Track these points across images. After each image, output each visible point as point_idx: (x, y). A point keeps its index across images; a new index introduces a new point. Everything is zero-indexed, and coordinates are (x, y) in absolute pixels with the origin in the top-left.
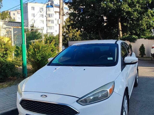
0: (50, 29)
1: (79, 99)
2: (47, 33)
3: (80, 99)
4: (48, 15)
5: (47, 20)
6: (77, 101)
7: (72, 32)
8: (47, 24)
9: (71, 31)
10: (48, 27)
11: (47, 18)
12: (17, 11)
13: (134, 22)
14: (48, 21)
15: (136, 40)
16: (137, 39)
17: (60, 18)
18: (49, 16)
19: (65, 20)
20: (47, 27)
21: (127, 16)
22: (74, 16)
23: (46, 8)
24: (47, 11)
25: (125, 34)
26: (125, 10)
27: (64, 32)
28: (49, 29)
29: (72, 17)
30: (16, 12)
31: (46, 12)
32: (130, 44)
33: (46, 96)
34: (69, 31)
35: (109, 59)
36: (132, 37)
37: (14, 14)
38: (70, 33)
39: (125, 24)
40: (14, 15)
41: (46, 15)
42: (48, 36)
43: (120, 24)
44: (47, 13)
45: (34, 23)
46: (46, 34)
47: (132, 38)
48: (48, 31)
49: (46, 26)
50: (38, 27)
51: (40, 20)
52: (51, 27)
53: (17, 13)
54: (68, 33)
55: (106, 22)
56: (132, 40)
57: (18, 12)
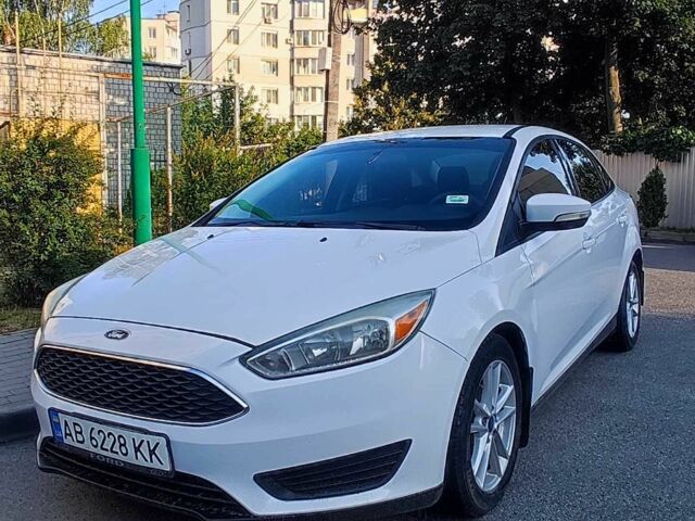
0: (306, 99)
1: (250, 349)
2: (292, 117)
3: (256, 349)
4: (299, 36)
5: (292, 60)
6: (243, 359)
7: (401, 113)
8: (292, 79)
9: (397, 111)
10: (299, 89)
11: (292, 50)
12: (169, 17)
13: (687, 64)
14: (299, 63)
15: (689, 151)
16: (691, 145)
17: (329, 45)
18: (302, 40)
19: (372, 60)
20: (292, 89)
21: (648, 35)
22: (399, 37)
23: (290, 6)
24: (296, 15)
25: (640, 122)
26: (636, 6)
27: (368, 114)
28: (301, 98)
29: (391, 40)
30: (160, 25)
31: (292, 22)
32: (657, 168)
33: (125, 334)
34: (389, 110)
35: (449, 200)
36: (668, 135)
37: (153, 33)
38: (393, 118)
39: (642, 75)
40: (155, 36)
41: (288, 36)
42: (296, 129)
43: (614, 73)
44: (296, 28)
45: (234, 71)
46: (288, 120)
47: (669, 141)
48: (295, 107)
49: (289, 86)
50: (253, 88)
51: (263, 60)
52: (310, 90)
53: (167, 27)
54: (384, 120)
55: (553, 65)
56: (669, 148)
57: (170, 25)
